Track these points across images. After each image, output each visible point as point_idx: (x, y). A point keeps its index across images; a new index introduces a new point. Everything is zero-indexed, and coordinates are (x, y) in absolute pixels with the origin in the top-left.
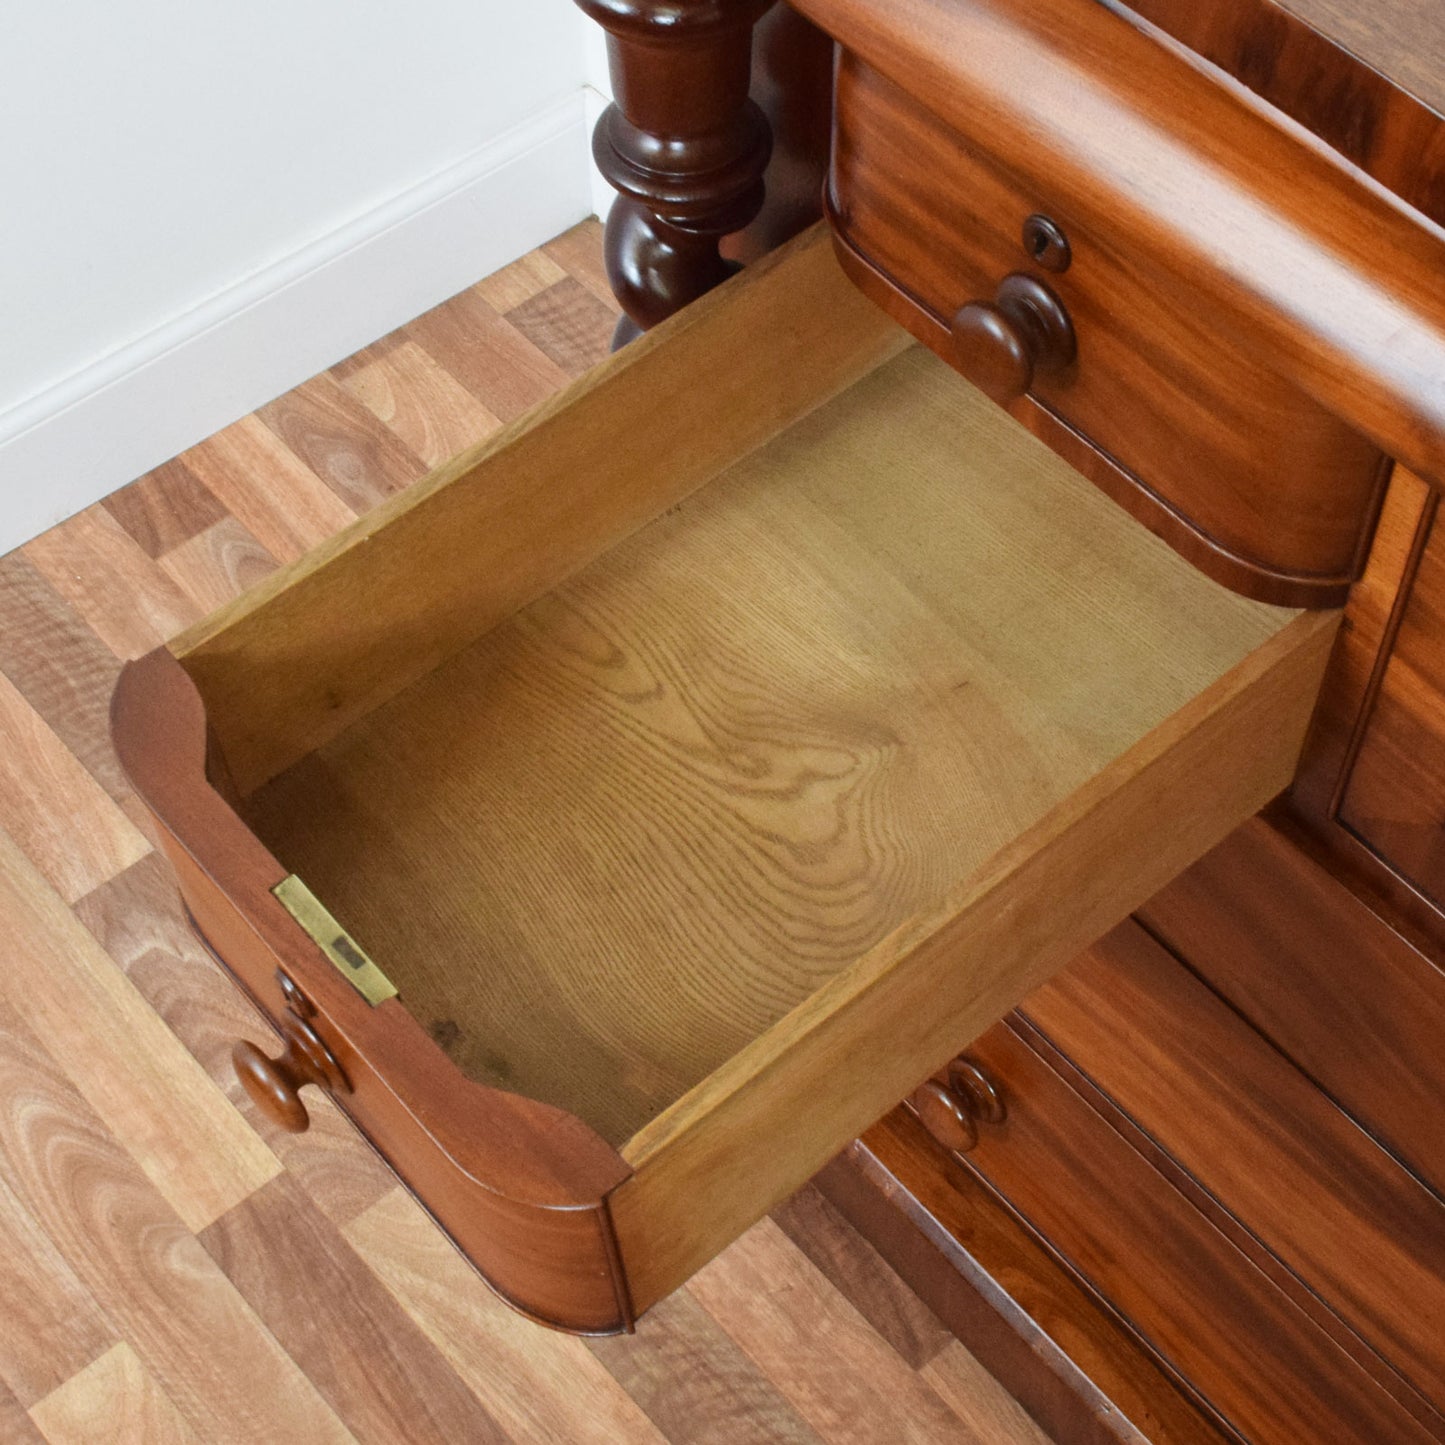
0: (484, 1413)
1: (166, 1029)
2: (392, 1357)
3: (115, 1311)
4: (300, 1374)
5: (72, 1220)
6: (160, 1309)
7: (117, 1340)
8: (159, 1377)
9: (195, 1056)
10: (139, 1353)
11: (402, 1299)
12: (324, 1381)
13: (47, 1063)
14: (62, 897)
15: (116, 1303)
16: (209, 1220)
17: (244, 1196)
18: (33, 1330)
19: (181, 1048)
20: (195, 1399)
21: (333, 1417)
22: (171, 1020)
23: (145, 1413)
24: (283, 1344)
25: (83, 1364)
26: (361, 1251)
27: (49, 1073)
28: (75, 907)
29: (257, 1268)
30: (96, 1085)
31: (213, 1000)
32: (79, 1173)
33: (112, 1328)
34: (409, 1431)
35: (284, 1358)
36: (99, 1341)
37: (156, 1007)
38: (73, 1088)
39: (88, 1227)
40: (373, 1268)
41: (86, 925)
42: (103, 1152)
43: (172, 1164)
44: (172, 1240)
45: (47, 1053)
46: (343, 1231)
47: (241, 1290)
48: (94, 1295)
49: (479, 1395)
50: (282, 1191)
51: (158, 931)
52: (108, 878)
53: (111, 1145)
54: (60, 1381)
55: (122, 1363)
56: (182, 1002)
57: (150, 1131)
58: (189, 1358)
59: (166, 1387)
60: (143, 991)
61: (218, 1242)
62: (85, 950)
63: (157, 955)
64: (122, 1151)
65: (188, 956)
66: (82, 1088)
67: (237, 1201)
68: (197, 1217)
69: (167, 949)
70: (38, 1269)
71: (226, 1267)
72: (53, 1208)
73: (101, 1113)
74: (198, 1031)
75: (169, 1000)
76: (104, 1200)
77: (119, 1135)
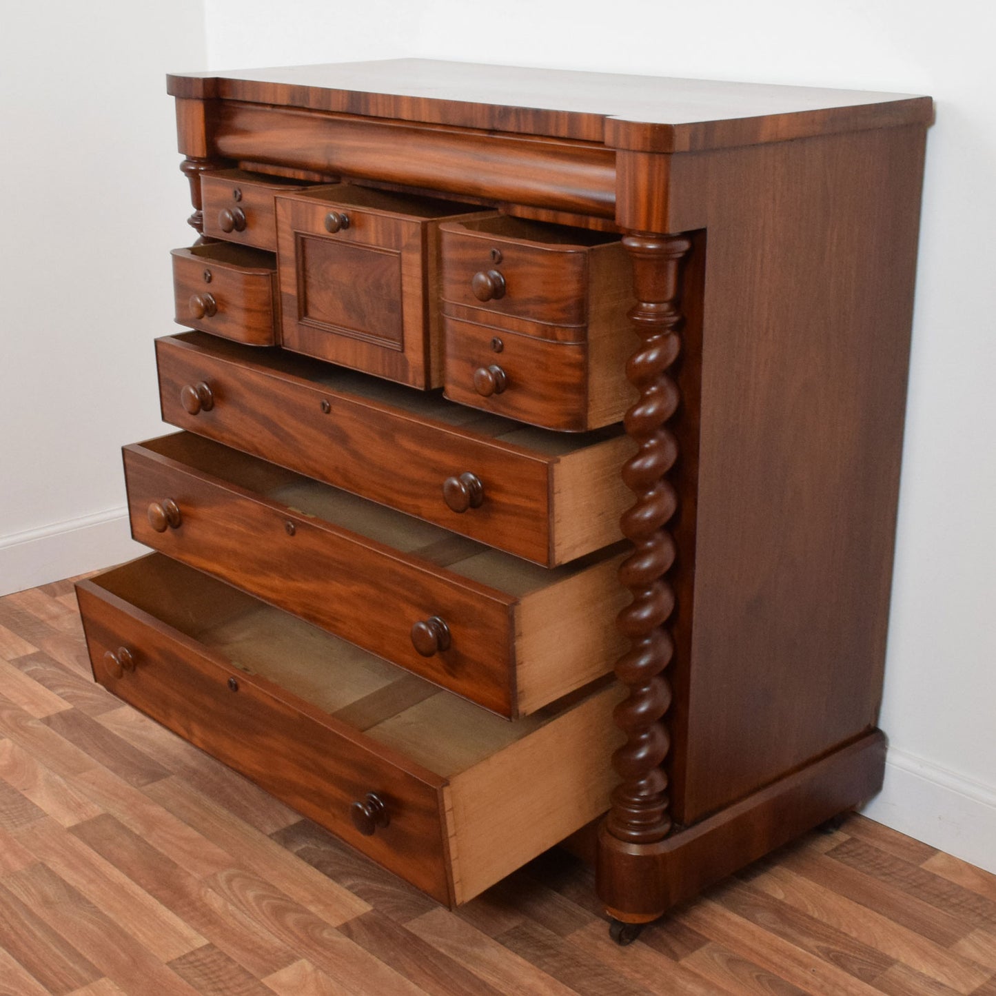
0: (136, 750)
1: (38, 683)
2: (105, 740)
3: (5, 733)
4: (71, 744)
6: (21, 732)
8: (18, 745)
9: (47, 687)
10: (12, 741)
11: (111, 730)
12: (79, 744)
14: (5, 660)
15: (6, 731)
16: (44, 716)
17: (58, 712)
19: (42, 686)
20: (31, 748)
21: (82, 751)
22: (39, 681)
23: (12, 751)
24: (66, 738)
28: (9, 662)
29: (59, 723)
31: (55, 677)
33: (3, 736)
34: (107, 753)
35: (66, 741)
37: (35, 679)
41: (13, 665)
42: (7, 704)
43: (33, 706)
44: (31, 720)
46: (93, 718)
47: (52, 729)
49: (136, 747)
50: (72, 710)
51: (37, 665)
52: (23, 656)
53: (11, 703)
56: (43, 678)
57: (27, 701)
58: (30, 740)
60: (31, 676)
61: (46, 720)
62: (11, 669)
63: (36, 669)
65: (48, 670)
67: (55, 713)
68: (40, 716)
69: (41, 668)
71: (48, 724)
75: (40, 677)
76: (6, 714)
77: (15, 702)
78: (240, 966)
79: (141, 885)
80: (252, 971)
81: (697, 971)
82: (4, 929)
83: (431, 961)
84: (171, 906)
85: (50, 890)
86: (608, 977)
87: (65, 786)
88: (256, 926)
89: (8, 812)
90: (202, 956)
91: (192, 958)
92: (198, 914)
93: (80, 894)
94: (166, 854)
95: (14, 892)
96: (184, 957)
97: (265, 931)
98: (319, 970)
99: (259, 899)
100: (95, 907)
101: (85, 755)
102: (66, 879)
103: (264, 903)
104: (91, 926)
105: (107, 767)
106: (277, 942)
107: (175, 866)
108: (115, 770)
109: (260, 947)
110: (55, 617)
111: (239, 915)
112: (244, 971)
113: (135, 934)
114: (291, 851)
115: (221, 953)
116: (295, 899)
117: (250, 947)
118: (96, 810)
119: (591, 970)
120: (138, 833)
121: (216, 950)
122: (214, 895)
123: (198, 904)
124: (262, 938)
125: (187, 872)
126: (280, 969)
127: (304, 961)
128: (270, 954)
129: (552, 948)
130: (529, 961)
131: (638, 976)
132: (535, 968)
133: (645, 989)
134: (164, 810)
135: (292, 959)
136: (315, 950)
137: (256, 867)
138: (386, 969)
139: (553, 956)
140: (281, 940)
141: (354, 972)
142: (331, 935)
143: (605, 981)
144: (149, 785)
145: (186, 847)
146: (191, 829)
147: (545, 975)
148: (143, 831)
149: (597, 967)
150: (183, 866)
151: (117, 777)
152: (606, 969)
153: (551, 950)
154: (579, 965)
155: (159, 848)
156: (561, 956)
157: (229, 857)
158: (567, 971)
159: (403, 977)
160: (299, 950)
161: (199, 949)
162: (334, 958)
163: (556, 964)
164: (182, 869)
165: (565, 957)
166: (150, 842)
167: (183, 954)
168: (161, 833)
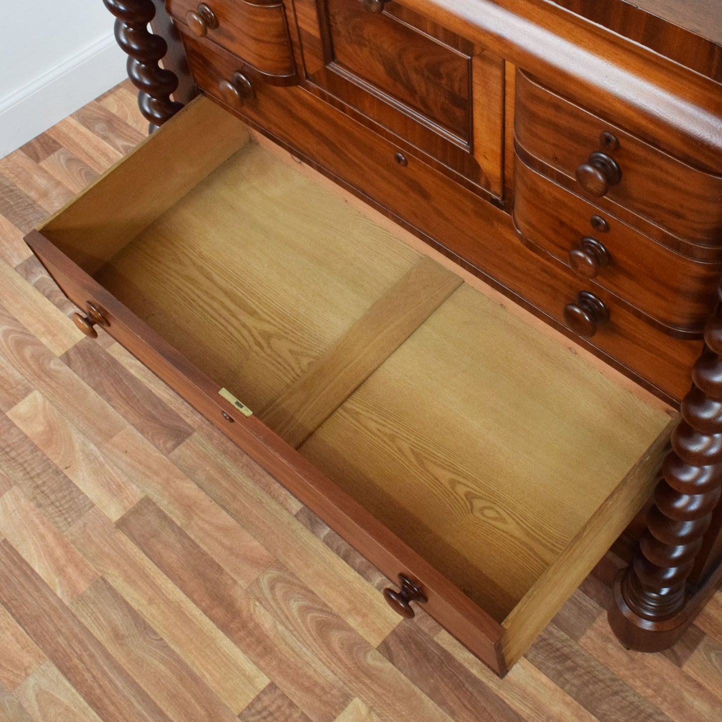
0: (156, 397)
1: (47, 300)
2: (125, 384)
3: (33, 382)
4: (94, 392)
5: (18, 357)
6: (47, 379)
7: (34, 390)
8: (48, 399)
9: (57, 306)
10: (41, 393)
11: (127, 367)
12: (102, 393)
13: (7, 314)
14: (11, 266)
15: (33, 380)
16: (63, 352)
17: (74, 344)
18: (6, 391)
19: (52, 305)
20: (60, 404)
21: (106, 403)
22: (48, 297)
23: (44, 409)
24: (89, 384)
25: (23, 398)
26: (113, 355)
27: (8, 317)
28: (15, 269)
29: (79, 364)
30: (25, 319)
32: (19, 345)
33: (32, 387)
34: (130, 403)
35: (89, 388)
36: (28, 391)
37: (44, 294)
38: (16, 320)
39: (24, 360)
40: (117, 359)
41: (20, 274)
42: (27, 338)
43: (50, 338)
44: (52, 359)
45: (8, 312)
46: (107, 350)
47: (74, 371)
48: (26, 378)
49: (154, 391)
50: (87, 341)
51: (42, 272)
52: (26, 258)
53: (30, 335)
54: (16, 404)
55: (36, 396)
56: (51, 292)
57: (43, 329)
58: (58, 392)
59: (51, 402)
60: (39, 290)
61: (67, 359)
62: (19, 280)
63: (42, 278)
64: (33, 336)
66: (20, 320)
67: (72, 346)
68: (59, 352)
69: (46, 277)
70: (7, 373)
71: (69, 365)
72: (11, 355)
73: (26, 326)
74: (57, 299)
75: (47, 292)
76: (28, 351)
77: (32, 332)
78: (302, 713)
81: (700, 680)
82: (87, 680)
83: (467, 690)
84: (225, 628)
85: (117, 617)
86: (623, 695)
87: (101, 459)
88: (309, 656)
89: (58, 504)
90: (267, 702)
91: (259, 706)
92: (253, 639)
93: (144, 622)
94: (209, 552)
95: (86, 624)
96: (252, 704)
97: (316, 659)
98: (373, 713)
99: (304, 610)
100: (161, 639)
101: (111, 410)
102: (128, 599)
103: (309, 617)
104: (162, 667)
105: (133, 425)
106: (331, 677)
107: (220, 570)
108: (142, 432)
109: (316, 684)
110: (45, 195)
111: (290, 639)
113: (204, 675)
114: (318, 536)
115: (283, 696)
116: (335, 610)
117: (307, 684)
118: (135, 493)
119: (609, 687)
120: (179, 524)
121: (278, 692)
122: (263, 611)
123: (251, 625)
124: (315, 671)
125: (232, 579)
126: (339, 714)
127: (357, 701)
128: (326, 693)
129: (570, 659)
130: (552, 679)
131: (650, 692)
132: (559, 689)
133: (658, 711)
134: (196, 486)
135: (346, 698)
136: (365, 684)
137: (291, 564)
138: (430, 705)
139: (572, 669)
140: (333, 672)
141: (404, 713)
142: (374, 659)
143: (621, 701)
144: (177, 449)
145: (226, 541)
146: (224, 513)
147: (569, 699)
148: (184, 521)
149: (612, 683)
150: (227, 570)
151: (146, 441)
152: (621, 685)
153: (569, 662)
154: (596, 680)
155: (201, 545)
156: (578, 669)
157: (265, 553)
158: (587, 691)
159: (447, 715)
160: (350, 685)
161: (264, 692)
162: (382, 693)
163: (575, 682)
164: (227, 574)
165: (583, 671)
166: (192, 537)
167: (250, 701)
168: (200, 523)
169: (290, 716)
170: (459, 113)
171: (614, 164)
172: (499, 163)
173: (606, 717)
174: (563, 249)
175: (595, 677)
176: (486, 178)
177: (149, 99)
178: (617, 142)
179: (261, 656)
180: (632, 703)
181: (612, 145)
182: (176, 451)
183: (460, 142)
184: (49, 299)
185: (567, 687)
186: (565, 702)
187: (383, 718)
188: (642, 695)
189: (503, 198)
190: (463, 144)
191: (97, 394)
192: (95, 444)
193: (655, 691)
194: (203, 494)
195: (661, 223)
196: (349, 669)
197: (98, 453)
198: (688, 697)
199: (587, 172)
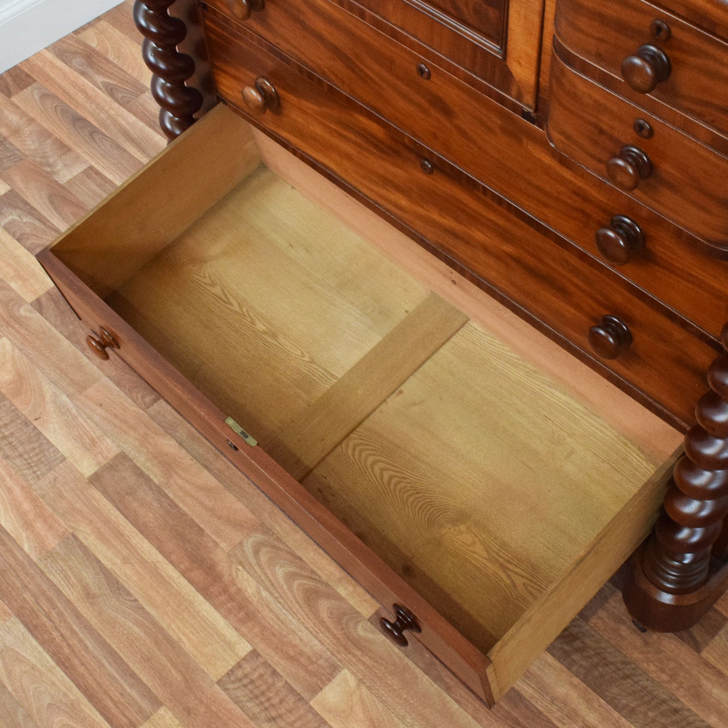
1: (17, 242)
4: (68, 341)
6: (17, 326)
7: (2, 337)
8: (18, 346)
9: (28, 250)
10: (10, 340)
12: (76, 342)
16: (34, 298)
17: (46, 290)
19: (23, 248)
20: (30, 352)
21: (80, 353)
22: (19, 240)
23: (13, 357)
24: (61, 333)
29: (52, 311)
31: (34, 232)
35: (61, 337)
37: (14, 236)
43: (21, 283)
44: (22, 305)
47: (46, 319)
51: (14, 213)
55: (5, 343)
56: (22, 234)
57: (13, 274)
58: (28, 340)
59: (20, 350)
60: (9, 232)
61: (38, 305)
63: (13, 220)
65: (24, 220)
67: (44, 292)
68: (30, 298)
69: (18, 219)
71: (40, 311)
74: (29, 242)
75: (18, 234)
78: (286, 682)
79: (172, 563)
80: (298, 688)
81: (720, 667)
82: (55, 639)
84: (204, 591)
85: (89, 576)
86: (636, 679)
87: (74, 411)
88: (294, 623)
89: (26, 456)
90: (249, 669)
91: (239, 673)
92: (234, 604)
93: (118, 582)
94: (189, 513)
95: (55, 581)
96: (232, 671)
97: (303, 628)
98: (362, 685)
99: (291, 577)
100: (136, 600)
101: (86, 360)
102: (100, 557)
103: (296, 584)
104: (137, 630)
105: (109, 377)
106: (318, 646)
107: (201, 531)
108: (118, 384)
109: (301, 653)
110: (16, 132)
111: (275, 606)
112: (292, 690)
113: (180, 639)
115: (266, 664)
116: (324, 578)
117: (292, 653)
118: (110, 447)
119: (620, 670)
120: (156, 481)
121: (260, 660)
122: (246, 575)
123: (233, 590)
124: (301, 640)
125: (214, 541)
126: (326, 685)
127: (345, 673)
128: (312, 663)
129: (578, 639)
130: (559, 659)
131: (664, 677)
132: (565, 669)
133: (673, 697)
134: (176, 444)
135: (334, 670)
136: (354, 655)
137: (278, 528)
138: (424, 680)
139: (580, 650)
140: (320, 641)
141: (396, 687)
142: (365, 630)
143: (633, 685)
144: (155, 404)
145: (207, 502)
146: (206, 472)
147: (576, 680)
148: (162, 480)
149: (623, 666)
150: (208, 531)
151: (122, 394)
152: (633, 669)
153: (578, 642)
154: (607, 662)
155: (181, 505)
156: (588, 650)
157: (250, 516)
158: (596, 673)
159: (443, 691)
160: (339, 656)
161: (244, 659)
162: (373, 666)
163: (584, 663)
164: (208, 536)
165: (592, 652)
166: (171, 496)
167: (230, 667)
168: (180, 482)
169: (273, 684)
170: (492, 13)
171: (664, 57)
172: (533, 68)
173: (616, 701)
174: (600, 161)
175: (605, 659)
176: (519, 86)
177: (146, 12)
178: (669, 31)
179: (243, 621)
180: (645, 688)
181: (663, 35)
182: (155, 406)
183: (492, 47)
184: (19, 241)
185: (575, 669)
186: (571, 684)
187: (373, 692)
188: (657, 679)
189: (536, 110)
190: (495, 48)
191: (70, 344)
192: (68, 396)
193: (671, 676)
194: (183, 452)
195: (711, 123)
196: (338, 639)
197: (71, 406)
198: (707, 685)
199: (634, 65)
